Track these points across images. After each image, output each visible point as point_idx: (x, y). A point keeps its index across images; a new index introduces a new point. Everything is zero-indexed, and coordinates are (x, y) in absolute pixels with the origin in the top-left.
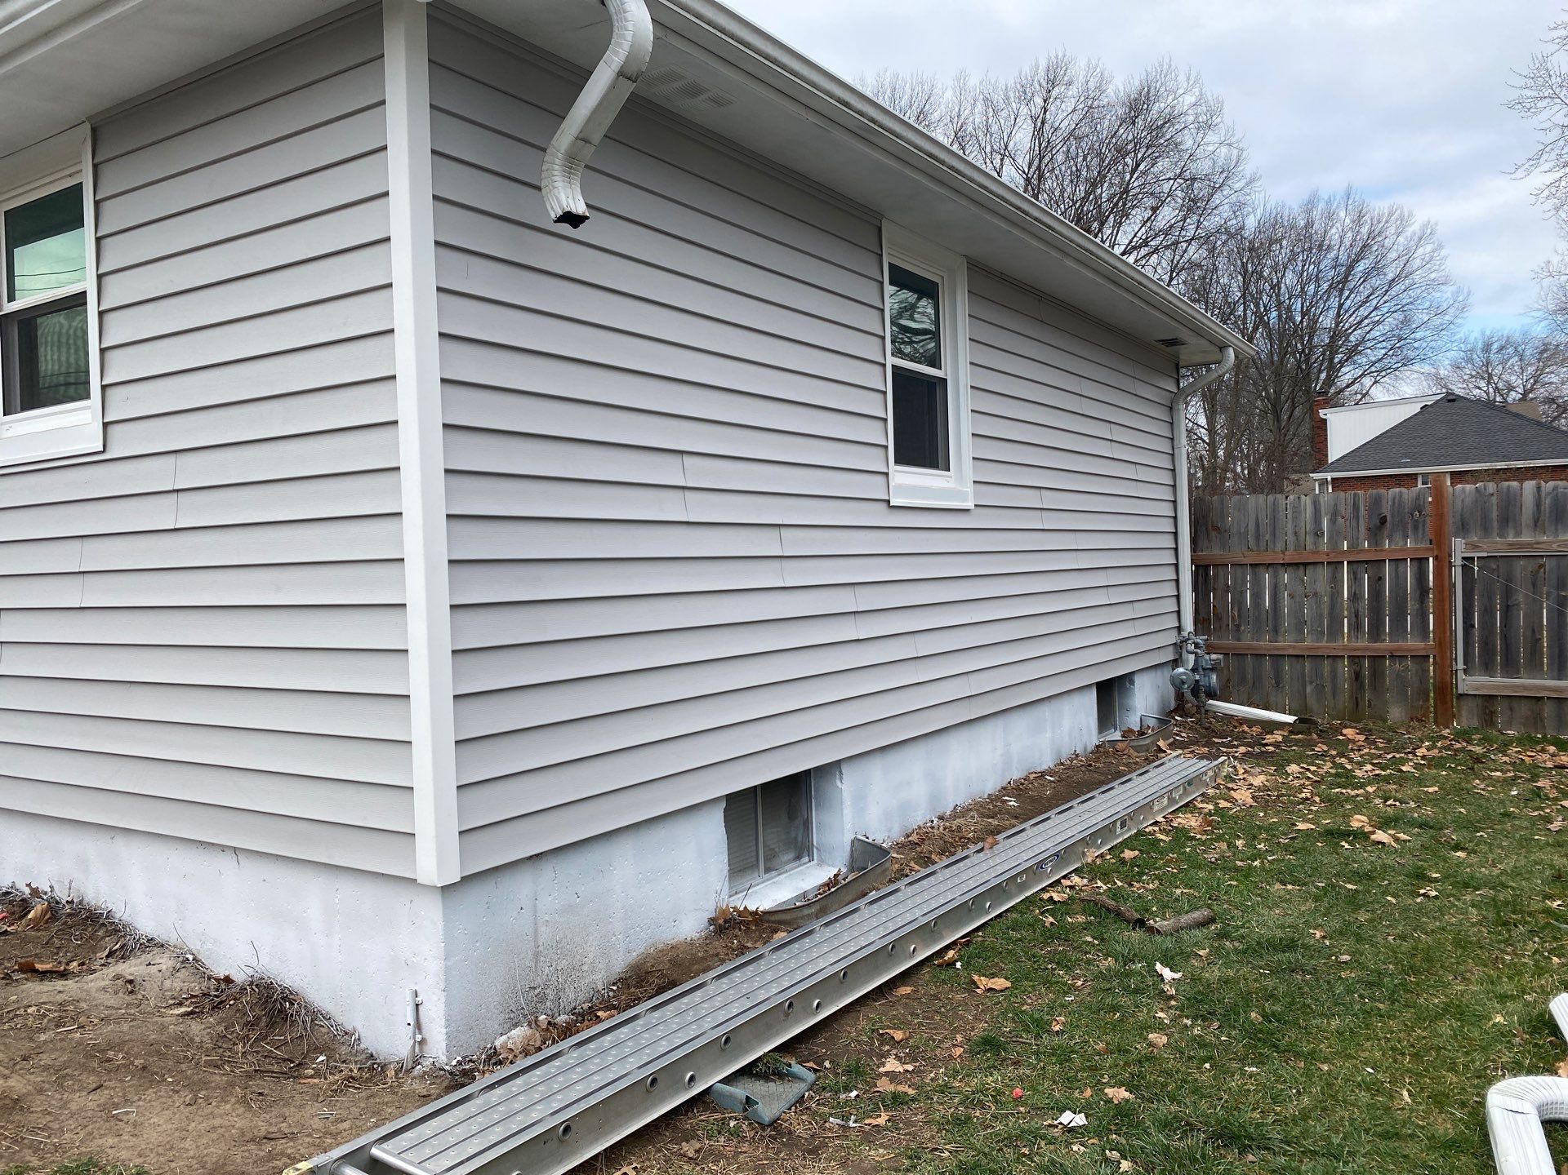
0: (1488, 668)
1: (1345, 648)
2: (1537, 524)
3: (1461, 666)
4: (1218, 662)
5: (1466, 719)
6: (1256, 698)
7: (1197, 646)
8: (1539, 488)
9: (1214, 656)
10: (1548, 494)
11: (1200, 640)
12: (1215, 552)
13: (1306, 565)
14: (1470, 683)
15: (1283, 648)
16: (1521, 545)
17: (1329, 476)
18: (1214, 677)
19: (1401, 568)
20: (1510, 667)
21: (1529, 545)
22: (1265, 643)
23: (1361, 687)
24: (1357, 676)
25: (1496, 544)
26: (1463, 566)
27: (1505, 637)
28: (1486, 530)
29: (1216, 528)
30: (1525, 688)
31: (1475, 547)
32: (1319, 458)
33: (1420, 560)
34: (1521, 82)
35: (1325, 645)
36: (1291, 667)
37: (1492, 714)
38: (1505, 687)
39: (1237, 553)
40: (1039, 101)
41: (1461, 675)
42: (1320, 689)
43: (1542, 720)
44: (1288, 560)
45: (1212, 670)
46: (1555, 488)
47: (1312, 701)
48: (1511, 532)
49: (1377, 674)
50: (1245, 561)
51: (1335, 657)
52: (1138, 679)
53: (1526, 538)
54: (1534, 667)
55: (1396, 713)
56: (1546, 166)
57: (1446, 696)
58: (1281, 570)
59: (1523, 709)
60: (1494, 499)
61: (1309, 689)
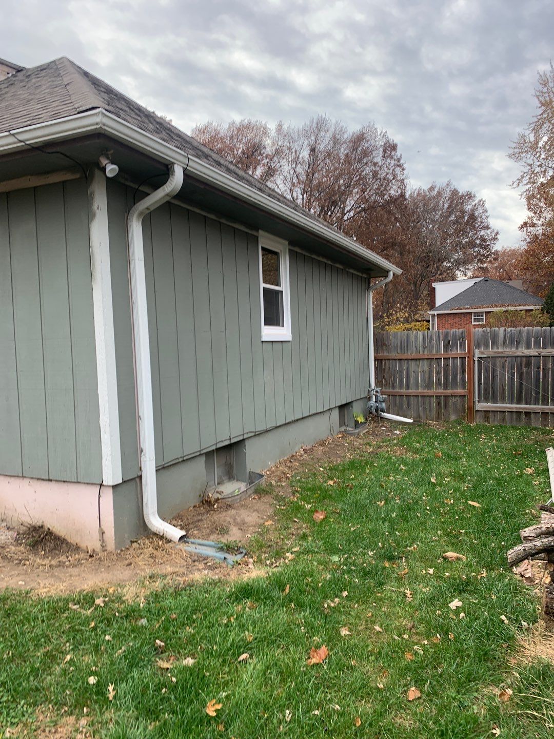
0: (486, 400)
1: (434, 393)
2: (504, 344)
3: (477, 399)
4: (385, 399)
5: (479, 419)
6: (400, 414)
7: (377, 392)
8: (505, 330)
9: (384, 396)
10: (508, 333)
11: (378, 389)
12: (385, 354)
13: (419, 359)
14: (480, 406)
15: (411, 393)
16: (499, 353)
17: (436, 313)
18: (384, 405)
19: (455, 361)
20: (494, 400)
21: (502, 352)
22: (404, 391)
23: (440, 408)
24: (439, 404)
25: (490, 352)
26: (478, 361)
27: (493, 388)
28: (487, 346)
29: (385, 344)
30: (500, 407)
31: (483, 353)
32: (432, 305)
33: (463, 358)
34: (514, 145)
35: (426, 392)
36: (414, 399)
37: (488, 417)
38: (493, 407)
39: (393, 355)
40: (313, 138)
41: (477, 402)
42: (424, 409)
43: (505, 420)
44: (412, 358)
45: (383, 401)
46: (511, 331)
47: (421, 414)
48: (495, 347)
49: (446, 403)
50: (396, 358)
51: (430, 396)
52: (354, 404)
53: (501, 350)
54: (503, 400)
55: (453, 417)
56: (525, 182)
57: (471, 412)
58: (410, 362)
59: (499, 416)
60: (489, 334)
61: (420, 409)
